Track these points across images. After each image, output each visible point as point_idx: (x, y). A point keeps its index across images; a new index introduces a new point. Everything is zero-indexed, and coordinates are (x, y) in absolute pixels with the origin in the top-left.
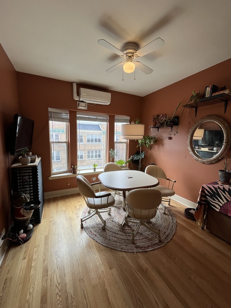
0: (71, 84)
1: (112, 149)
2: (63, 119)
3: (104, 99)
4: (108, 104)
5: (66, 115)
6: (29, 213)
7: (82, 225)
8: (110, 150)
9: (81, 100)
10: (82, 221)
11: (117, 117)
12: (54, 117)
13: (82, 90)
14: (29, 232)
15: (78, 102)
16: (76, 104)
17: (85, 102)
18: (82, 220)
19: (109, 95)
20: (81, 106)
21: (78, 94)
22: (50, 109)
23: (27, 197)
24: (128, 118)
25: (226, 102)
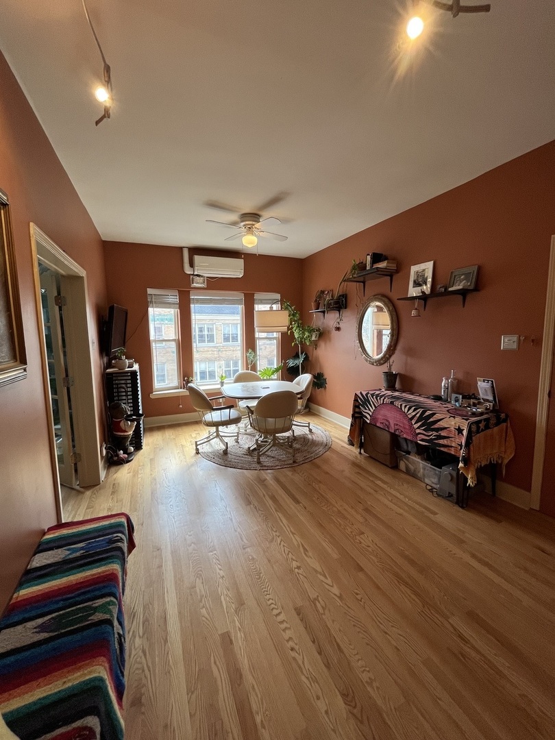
0: (180, 249)
1: (250, 351)
2: (168, 303)
3: (233, 269)
4: (241, 276)
5: (173, 297)
6: (131, 426)
7: (197, 450)
8: (247, 351)
9: (196, 273)
10: (197, 445)
11: (257, 296)
12: (155, 303)
13: (197, 258)
14: (130, 454)
15: (191, 277)
16: (188, 279)
17: (202, 276)
18: (196, 442)
19: (240, 263)
20: (198, 283)
21: (192, 265)
22: (150, 291)
23: (128, 409)
24: (278, 296)
25: (391, 276)
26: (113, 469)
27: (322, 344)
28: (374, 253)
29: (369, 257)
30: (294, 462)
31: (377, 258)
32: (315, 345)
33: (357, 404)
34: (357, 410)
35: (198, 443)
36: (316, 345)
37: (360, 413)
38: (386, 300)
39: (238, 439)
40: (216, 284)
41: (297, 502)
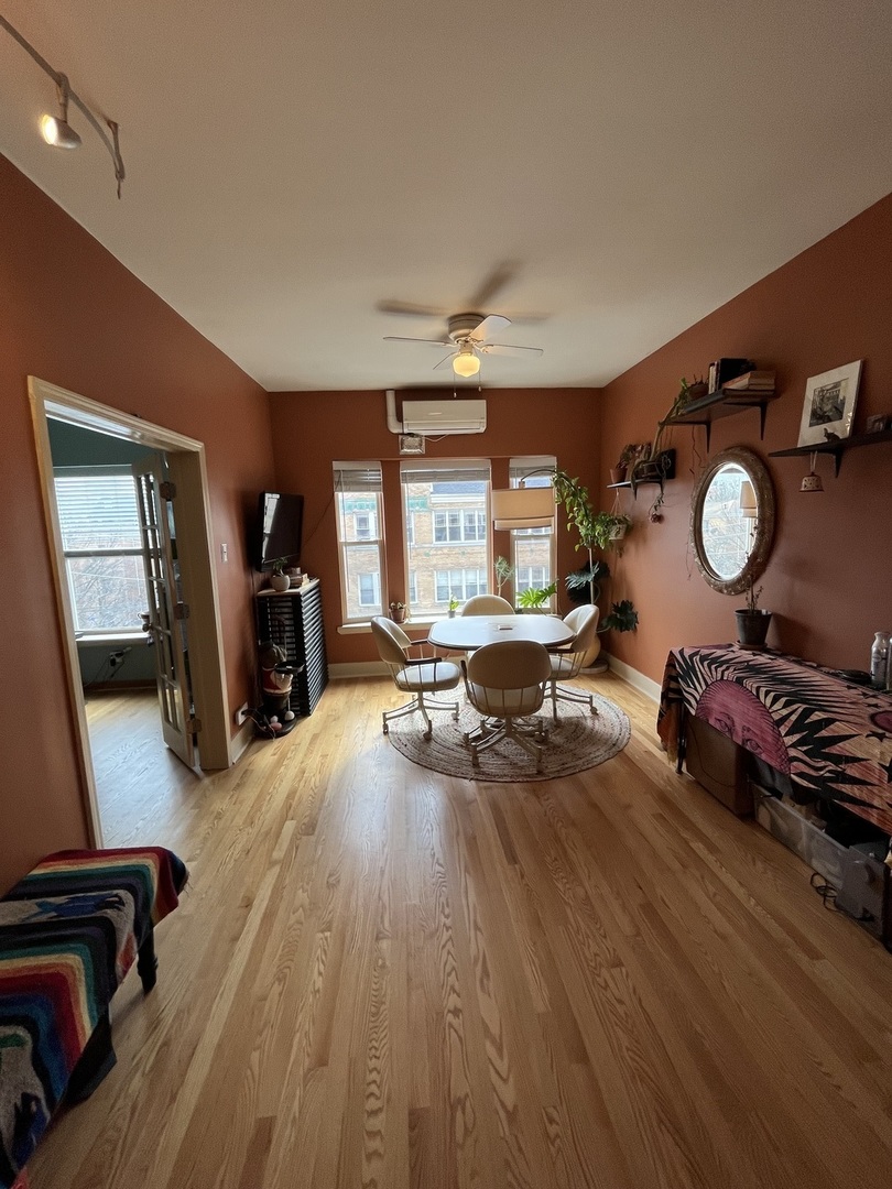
0: (382, 393)
1: (500, 559)
2: (367, 483)
3: (470, 419)
4: (482, 430)
5: (374, 474)
6: (285, 681)
7: (386, 726)
8: (496, 560)
9: (406, 431)
10: (385, 719)
11: (514, 463)
12: (346, 484)
13: (406, 405)
14: (286, 722)
15: (400, 437)
16: (395, 441)
17: (418, 436)
18: (384, 714)
19: (480, 406)
20: (409, 447)
21: (400, 418)
22: (337, 465)
23: (283, 653)
24: (552, 461)
25: (763, 406)
26: (256, 745)
27: (631, 547)
28: (723, 360)
29: (713, 370)
30: (540, 773)
31: (729, 369)
32: (620, 547)
33: (674, 674)
34: (673, 685)
35: (387, 716)
36: (621, 549)
37: (679, 691)
38: (751, 458)
39: (457, 714)
40: (441, 447)
41: (512, 858)
